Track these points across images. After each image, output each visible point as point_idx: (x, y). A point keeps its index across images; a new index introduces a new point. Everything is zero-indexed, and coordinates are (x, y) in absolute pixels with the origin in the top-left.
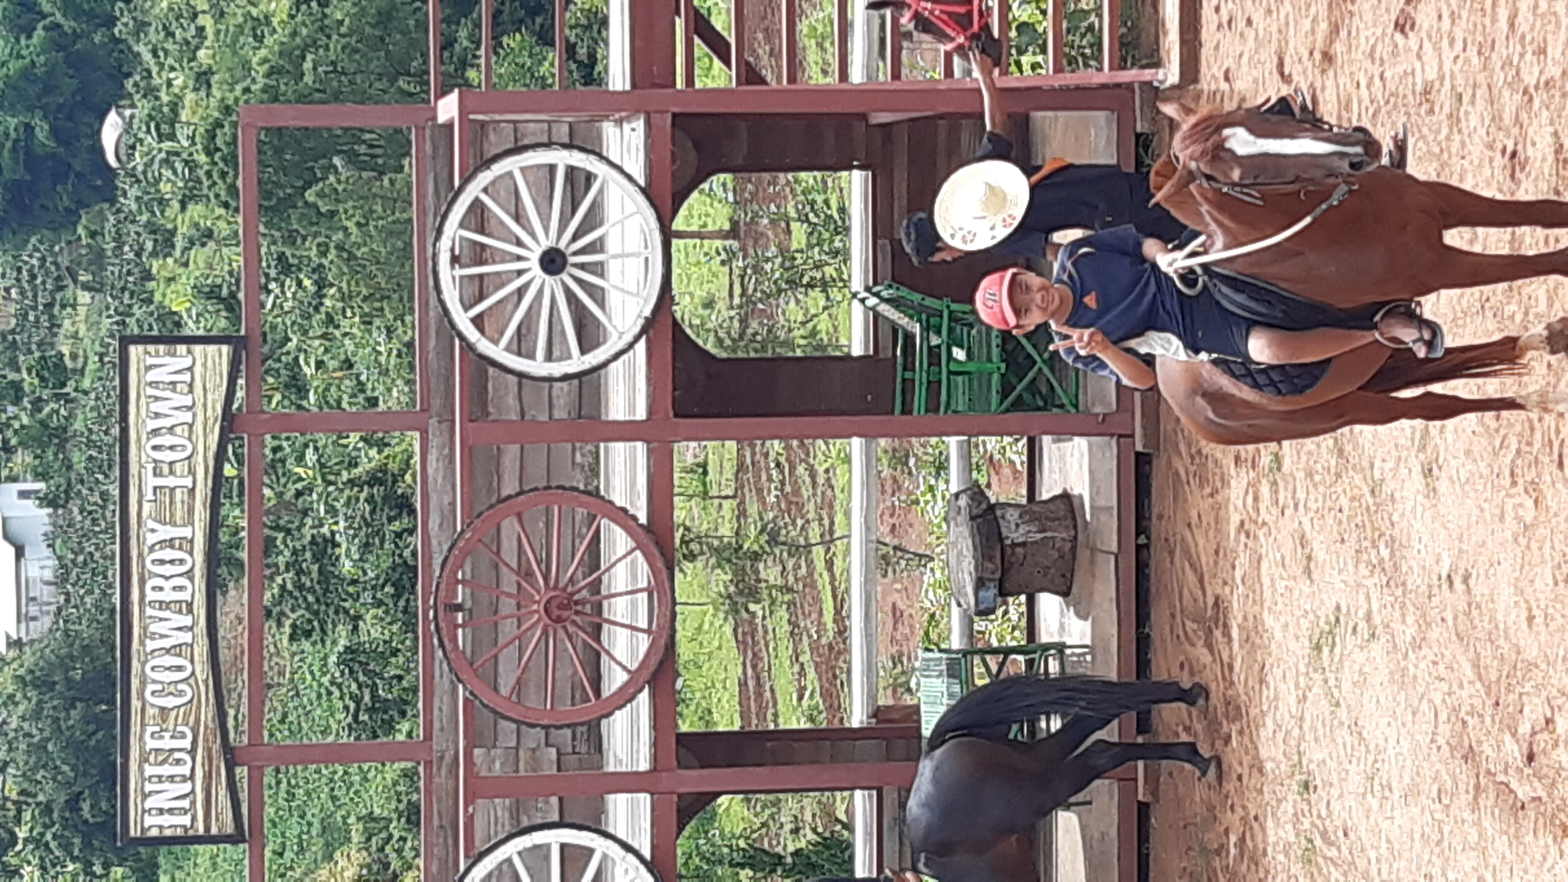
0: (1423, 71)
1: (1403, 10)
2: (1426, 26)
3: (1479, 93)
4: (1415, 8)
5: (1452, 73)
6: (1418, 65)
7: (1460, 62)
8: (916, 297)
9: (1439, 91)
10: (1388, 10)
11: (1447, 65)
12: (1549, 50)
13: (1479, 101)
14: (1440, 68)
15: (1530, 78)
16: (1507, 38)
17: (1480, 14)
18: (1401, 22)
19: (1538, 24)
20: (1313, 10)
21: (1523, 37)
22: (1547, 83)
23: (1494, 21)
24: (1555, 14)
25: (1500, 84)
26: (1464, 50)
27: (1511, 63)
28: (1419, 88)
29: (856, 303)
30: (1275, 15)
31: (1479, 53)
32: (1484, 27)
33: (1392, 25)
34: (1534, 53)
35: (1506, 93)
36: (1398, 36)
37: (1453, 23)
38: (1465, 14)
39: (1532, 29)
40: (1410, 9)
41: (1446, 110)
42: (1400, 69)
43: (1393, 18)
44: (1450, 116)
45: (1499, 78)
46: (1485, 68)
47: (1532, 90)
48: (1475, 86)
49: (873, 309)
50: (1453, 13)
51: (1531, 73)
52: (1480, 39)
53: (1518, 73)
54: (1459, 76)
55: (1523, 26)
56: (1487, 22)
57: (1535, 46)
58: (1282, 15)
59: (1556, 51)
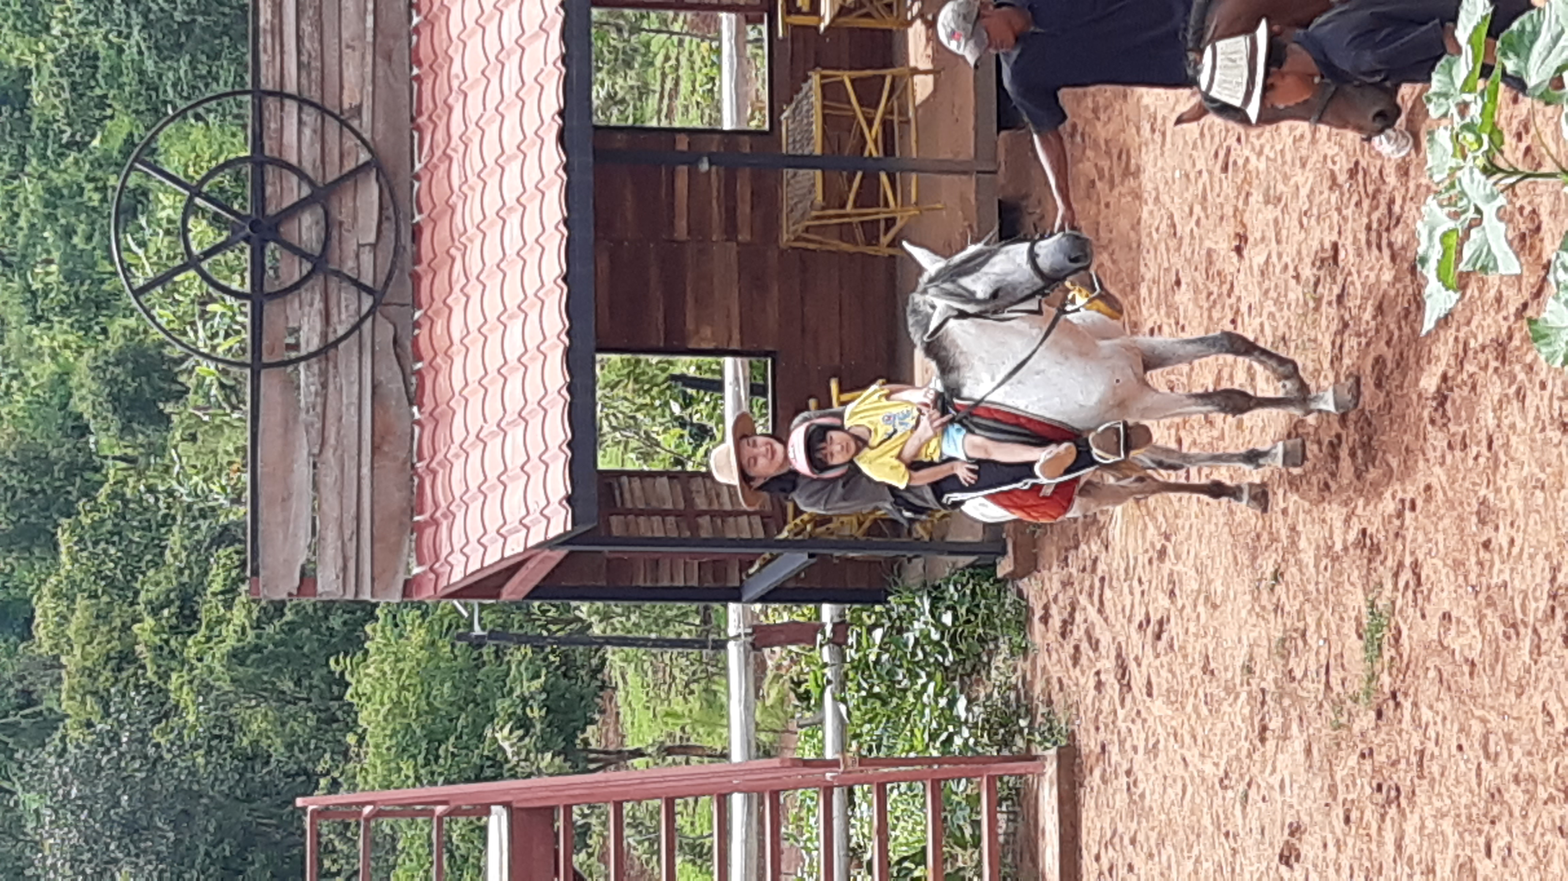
1: (1287, 842)
2: (1311, 855)
4: (1300, 839)
10: (1271, 844)
12: (1438, 868)
16: (1395, 861)
17: (1366, 839)
18: (1286, 853)
19: (1425, 844)
20: (1195, 851)
21: (1411, 858)
23: (1380, 844)
24: (1442, 833)
30: (1156, 859)
32: (1370, 852)
33: (1277, 858)
36: (1283, 868)
37: (1339, 850)
38: (1350, 841)
39: (1419, 850)
40: (1293, 840)
43: (1278, 851)
50: (1338, 841)
52: (1367, 864)
55: (1410, 848)
56: (1374, 847)
57: (1423, 866)
58: (1164, 858)
59: (1444, 869)
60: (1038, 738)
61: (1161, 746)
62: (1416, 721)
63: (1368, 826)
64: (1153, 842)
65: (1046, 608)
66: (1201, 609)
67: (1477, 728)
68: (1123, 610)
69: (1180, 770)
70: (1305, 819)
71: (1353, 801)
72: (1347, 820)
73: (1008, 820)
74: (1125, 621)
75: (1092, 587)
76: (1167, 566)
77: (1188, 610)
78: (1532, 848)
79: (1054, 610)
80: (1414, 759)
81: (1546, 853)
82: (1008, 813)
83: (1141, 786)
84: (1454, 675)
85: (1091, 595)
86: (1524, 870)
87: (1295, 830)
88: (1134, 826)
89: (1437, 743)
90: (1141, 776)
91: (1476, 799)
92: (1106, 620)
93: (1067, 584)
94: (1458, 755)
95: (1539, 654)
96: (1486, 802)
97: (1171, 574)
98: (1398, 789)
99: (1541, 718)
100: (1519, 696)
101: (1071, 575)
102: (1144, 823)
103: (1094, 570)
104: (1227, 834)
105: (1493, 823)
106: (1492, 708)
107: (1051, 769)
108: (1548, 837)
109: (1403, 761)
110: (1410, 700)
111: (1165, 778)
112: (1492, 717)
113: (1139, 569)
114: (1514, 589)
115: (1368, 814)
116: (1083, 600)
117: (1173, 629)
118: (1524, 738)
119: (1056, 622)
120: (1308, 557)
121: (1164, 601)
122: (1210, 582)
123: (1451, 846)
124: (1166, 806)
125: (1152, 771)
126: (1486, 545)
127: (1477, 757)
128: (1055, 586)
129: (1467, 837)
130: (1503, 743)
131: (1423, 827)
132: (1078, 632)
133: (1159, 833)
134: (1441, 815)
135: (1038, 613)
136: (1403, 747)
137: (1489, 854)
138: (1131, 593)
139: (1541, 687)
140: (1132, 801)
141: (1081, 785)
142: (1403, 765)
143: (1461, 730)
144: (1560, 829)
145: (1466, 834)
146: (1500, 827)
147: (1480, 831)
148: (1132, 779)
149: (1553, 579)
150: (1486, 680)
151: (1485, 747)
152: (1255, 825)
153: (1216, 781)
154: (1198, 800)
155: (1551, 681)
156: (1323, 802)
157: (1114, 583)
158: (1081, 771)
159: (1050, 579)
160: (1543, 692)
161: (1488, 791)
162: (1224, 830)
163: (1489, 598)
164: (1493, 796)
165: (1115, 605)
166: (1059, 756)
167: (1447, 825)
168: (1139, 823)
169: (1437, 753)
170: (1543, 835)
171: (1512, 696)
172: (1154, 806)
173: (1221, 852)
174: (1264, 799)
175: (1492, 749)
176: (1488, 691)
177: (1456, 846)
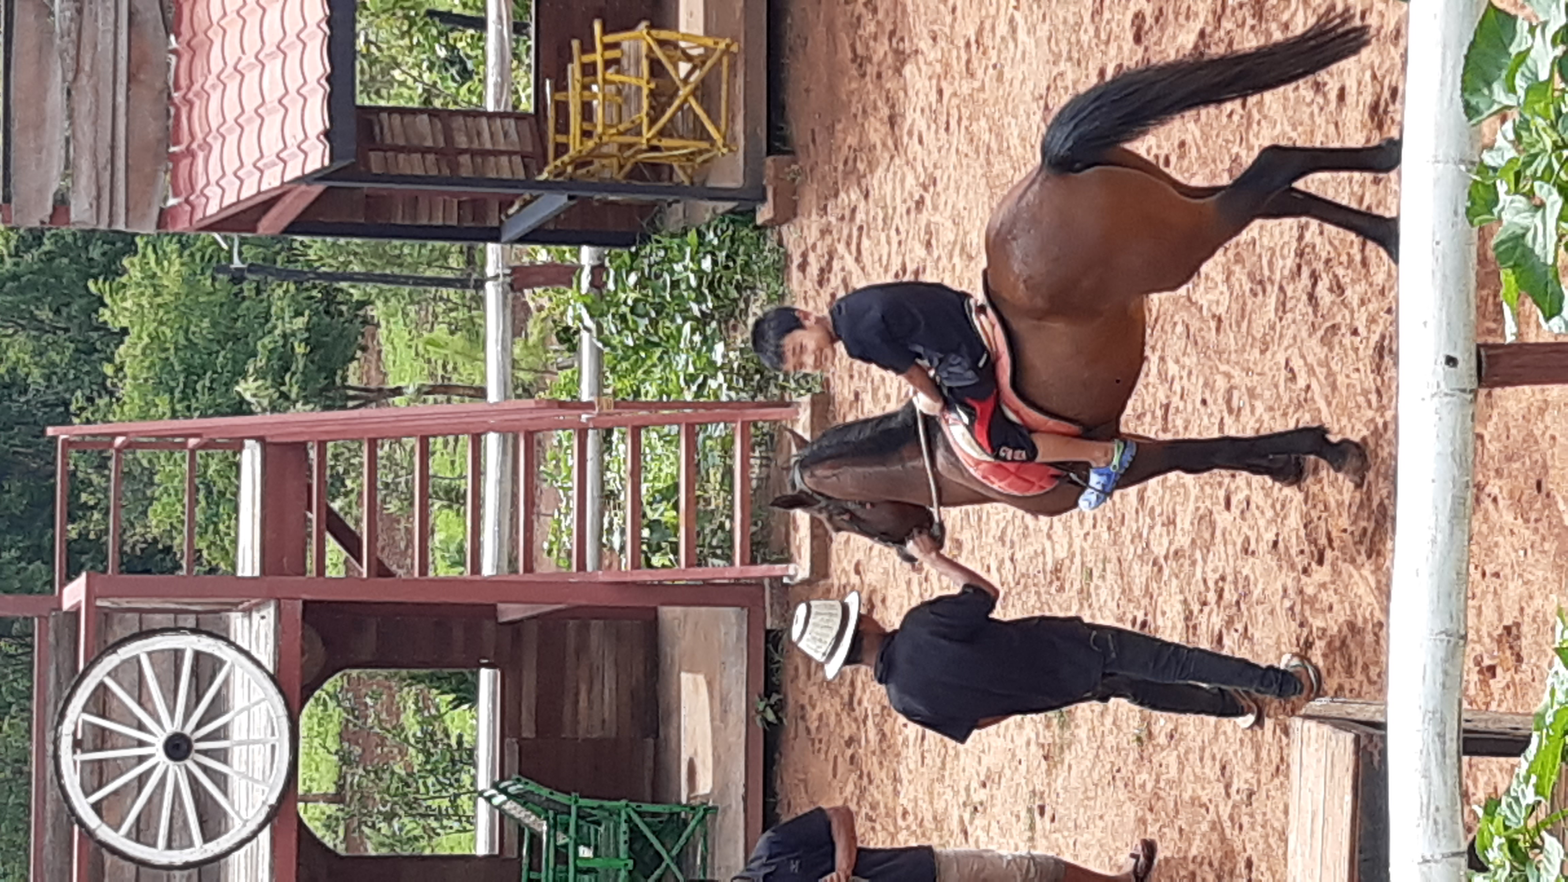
0: (1054, 550)
3: (1109, 567)
5: (1083, 549)
6: (1048, 544)
7: (1090, 539)
8: (545, 792)
9: (1070, 569)
11: (1077, 542)
12: (1178, 521)
13: (1109, 576)
14: (1071, 545)
15: (1159, 550)
16: (1137, 512)
19: (1167, 497)
21: (1152, 509)
22: (1176, 553)
24: (1184, 485)
25: (1130, 557)
26: (1094, 526)
27: (1141, 536)
28: (1050, 566)
29: (481, 802)
31: (1109, 528)
34: (1163, 525)
35: (1136, 567)
39: (1161, 503)
41: (1077, 586)
42: (1030, 550)
44: (1081, 591)
45: (1129, 552)
46: (1115, 543)
47: (1162, 561)
48: (1105, 560)
49: (499, 807)
51: (1160, 544)
53: (1147, 545)
54: (1088, 551)
55: (1152, 500)
57: (1164, 518)
59: (1184, 521)
60: (793, 385)
62: (1163, 376)
65: (804, 255)
66: (956, 259)
67: (1221, 383)
68: (880, 259)
73: (761, 466)
74: (882, 270)
75: (850, 236)
76: (924, 217)
77: (944, 261)
78: (1270, 501)
79: (812, 258)
80: (1159, 413)
81: (1283, 506)
82: (761, 458)
84: (1201, 330)
85: (848, 244)
86: (1262, 523)
89: (1182, 397)
92: (863, 269)
93: (825, 232)
94: (1202, 409)
95: (1284, 312)
97: (928, 225)
99: (1284, 374)
100: (1263, 352)
101: (829, 223)
103: (852, 218)
106: (1237, 363)
107: (805, 415)
109: (1149, 416)
110: (1158, 354)
112: (1236, 372)
113: (897, 220)
114: (1262, 246)
116: (841, 248)
118: (1267, 394)
119: (813, 269)
121: (921, 252)
122: (966, 233)
123: (1192, 498)
127: (1221, 411)
128: (813, 235)
129: (1208, 490)
130: (1246, 398)
132: (835, 281)
135: (797, 260)
136: (1149, 400)
137: (1228, 507)
138: (889, 243)
139: (1285, 343)
142: (1148, 418)
143: (1206, 384)
145: (1207, 487)
147: (1220, 484)
149: (1301, 238)
150: (1232, 335)
151: (1229, 402)
155: (1295, 338)
157: (872, 233)
158: (834, 418)
159: (809, 227)
160: (1286, 349)
163: (1238, 254)
165: (872, 254)
166: (813, 403)
169: (1181, 407)
171: (1256, 352)
175: (1235, 404)
176: (1233, 348)
177: (1197, 499)
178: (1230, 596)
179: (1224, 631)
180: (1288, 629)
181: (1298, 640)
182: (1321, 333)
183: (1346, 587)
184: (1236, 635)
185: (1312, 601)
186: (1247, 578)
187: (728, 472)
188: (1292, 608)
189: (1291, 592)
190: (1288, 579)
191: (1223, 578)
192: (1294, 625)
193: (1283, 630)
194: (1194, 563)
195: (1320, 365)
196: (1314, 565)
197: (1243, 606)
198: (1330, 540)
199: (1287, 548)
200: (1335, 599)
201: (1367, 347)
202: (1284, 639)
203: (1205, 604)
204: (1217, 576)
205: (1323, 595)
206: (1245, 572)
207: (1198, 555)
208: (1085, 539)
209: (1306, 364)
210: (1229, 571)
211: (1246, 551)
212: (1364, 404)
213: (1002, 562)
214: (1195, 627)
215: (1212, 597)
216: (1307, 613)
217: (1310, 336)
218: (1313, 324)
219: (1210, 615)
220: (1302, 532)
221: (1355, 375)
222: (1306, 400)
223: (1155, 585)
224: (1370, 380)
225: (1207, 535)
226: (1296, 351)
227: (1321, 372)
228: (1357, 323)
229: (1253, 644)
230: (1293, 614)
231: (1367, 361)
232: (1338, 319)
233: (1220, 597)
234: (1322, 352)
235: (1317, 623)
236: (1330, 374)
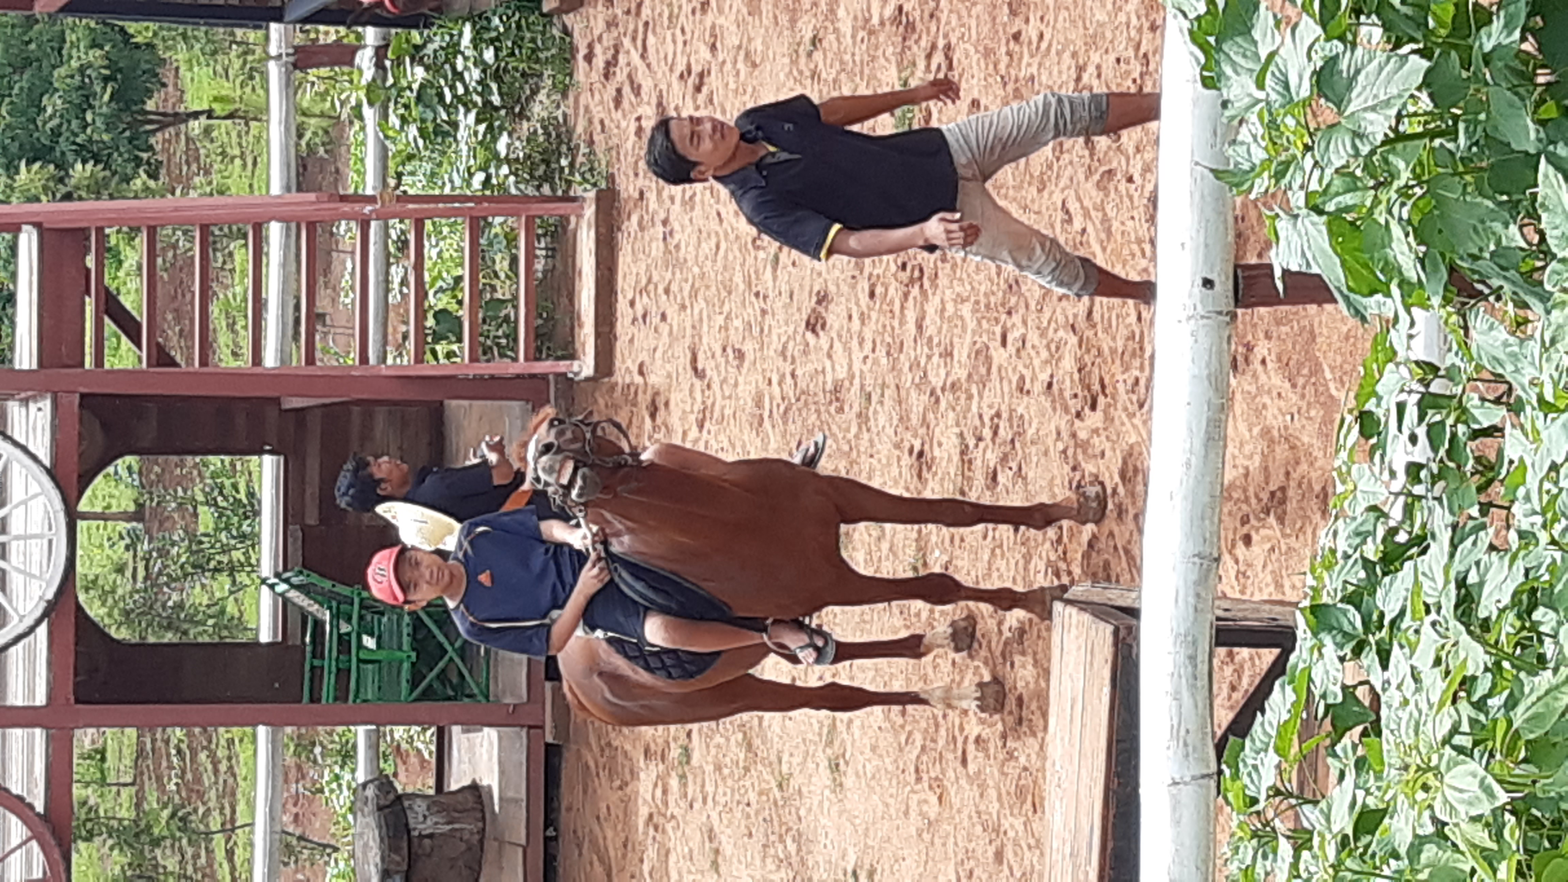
0: (833, 370)
1: (814, 310)
2: (836, 326)
3: (887, 393)
4: (826, 308)
5: (862, 371)
6: (828, 364)
7: (869, 362)
8: (327, 584)
9: (849, 390)
10: (799, 309)
11: (857, 366)
12: (956, 353)
13: (888, 402)
14: (850, 367)
15: (937, 380)
16: (915, 341)
17: (889, 315)
18: (812, 321)
19: (945, 327)
20: (726, 308)
21: (930, 339)
22: (953, 385)
23: (902, 323)
24: (961, 318)
25: (908, 384)
26: (874, 351)
27: (919, 364)
28: (829, 386)
29: (265, 589)
30: (689, 311)
31: (888, 354)
32: (893, 328)
33: (803, 324)
34: (941, 355)
35: (914, 394)
36: (809, 335)
37: (863, 323)
38: (874, 315)
39: (939, 332)
40: (821, 309)
41: (856, 408)
42: (810, 367)
43: (805, 317)
44: (859, 415)
45: (907, 379)
46: (893, 369)
47: (939, 392)
48: (884, 386)
49: (282, 595)
50: (862, 314)
51: (938, 375)
52: (889, 340)
53: (925, 374)
54: (868, 375)
55: (930, 330)
56: (896, 323)
57: (942, 348)
58: (696, 311)
59: (962, 353)
60: (578, 178)
61: (698, 198)
63: (892, 302)
64: (686, 293)
65: (590, 46)
66: (740, 65)
68: (666, 58)
69: (714, 225)
70: (832, 288)
71: (878, 276)
72: (872, 295)
73: (547, 256)
74: (667, 69)
75: (636, 31)
76: (709, 19)
77: (728, 66)
78: (1045, 342)
79: (598, 49)
81: (1058, 348)
82: (546, 249)
83: (677, 237)
85: (634, 39)
86: (1036, 362)
87: (823, 299)
88: (668, 275)
90: (677, 227)
91: (995, 288)
92: (649, 66)
93: (611, 24)
95: (1061, 152)
96: (1005, 293)
97: (713, 27)
98: (921, 271)
99: (1060, 215)
100: (1040, 191)
101: (616, 16)
102: (678, 275)
103: (638, 14)
104: (757, 295)
105: (1009, 313)
106: (1015, 199)
107: (590, 211)
108: (1061, 333)
111: (700, 231)
113: (682, 19)
114: (1040, 84)
115: (892, 291)
116: (627, 42)
117: (713, 82)
119: (599, 62)
120: (846, 27)
121: (705, 53)
122: (750, 40)
123: (969, 331)
124: (701, 259)
125: (687, 222)
126: (1016, 37)
128: (599, 26)
129: (985, 325)
131: (943, 310)
132: (620, 75)
133: (693, 285)
134: (961, 300)
135: (583, 51)
137: (1004, 343)
138: (674, 42)
139: (1061, 185)
140: (667, 251)
141: (619, 229)
144: (1073, 326)
145: (984, 322)
146: (1016, 318)
147: (997, 320)
148: (669, 228)
149: (1078, 79)
152: (784, 288)
153: (749, 240)
154: (731, 257)
155: (1071, 179)
156: (850, 274)
157: (658, 30)
158: (619, 214)
159: (595, 17)
160: (1063, 190)
161: (1006, 281)
162: (754, 290)
163: (1016, 90)
164: (1010, 287)
165: (657, 51)
166: (598, 199)
167: (966, 310)
168: (674, 274)
170: (1056, 331)
171: (1034, 190)
172: (688, 257)
173: (750, 310)
174: (794, 264)
176: (1011, 183)
177: (974, 332)
178: (1005, 433)
179: (999, 468)
180: (1061, 472)
181: (1070, 483)
182: (1097, 177)
183: (1118, 435)
184: (1011, 473)
185: (1083, 446)
186: (1022, 416)
187: (514, 260)
188: (1064, 452)
189: (1065, 435)
190: (1061, 421)
191: (998, 415)
192: (1067, 469)
193: (1056, 472)
194: (970, 397)
195: (1095, 209)
196: (1087, 410)
197: (1018, 445)
198: (1103, 386)
199: (1061, 390)
200: (1107, 445)
201: (1141, 195)
202: (1058, 481)
203: (980, 439)
204: (993, 412)
205: (1096, 440)
206: (1020, 410)
207: (974, 390)
208: (865, 363)
209: (1082, 207)
210: (1004, 408)
211: (1021, 390)
212: (1139, 254)
213: (782, 378)
214: (970, 462)
215: (987, 433)
216: (1080, 457)
217: (1087, 178)
218: (1089, 167)
219: (984, 451)
220: (1076, 376)
221: (1130, 223)
222: (1081, 243)
223: (932, 416)
224: (1143, 230)
225: (983, 371)
226: (1072, 193)
227: (1096, 215)
228: (1131, 170)
229: (1026, 485)
230: (1066, 457)
231: (1142, 209)
232: (1114, 165)
233: (995, 433)
234: (1098, 196)
235: (1089, 468)
236: (1105, 219)
